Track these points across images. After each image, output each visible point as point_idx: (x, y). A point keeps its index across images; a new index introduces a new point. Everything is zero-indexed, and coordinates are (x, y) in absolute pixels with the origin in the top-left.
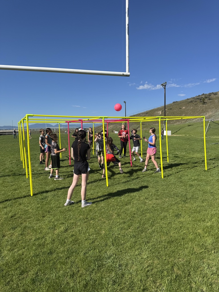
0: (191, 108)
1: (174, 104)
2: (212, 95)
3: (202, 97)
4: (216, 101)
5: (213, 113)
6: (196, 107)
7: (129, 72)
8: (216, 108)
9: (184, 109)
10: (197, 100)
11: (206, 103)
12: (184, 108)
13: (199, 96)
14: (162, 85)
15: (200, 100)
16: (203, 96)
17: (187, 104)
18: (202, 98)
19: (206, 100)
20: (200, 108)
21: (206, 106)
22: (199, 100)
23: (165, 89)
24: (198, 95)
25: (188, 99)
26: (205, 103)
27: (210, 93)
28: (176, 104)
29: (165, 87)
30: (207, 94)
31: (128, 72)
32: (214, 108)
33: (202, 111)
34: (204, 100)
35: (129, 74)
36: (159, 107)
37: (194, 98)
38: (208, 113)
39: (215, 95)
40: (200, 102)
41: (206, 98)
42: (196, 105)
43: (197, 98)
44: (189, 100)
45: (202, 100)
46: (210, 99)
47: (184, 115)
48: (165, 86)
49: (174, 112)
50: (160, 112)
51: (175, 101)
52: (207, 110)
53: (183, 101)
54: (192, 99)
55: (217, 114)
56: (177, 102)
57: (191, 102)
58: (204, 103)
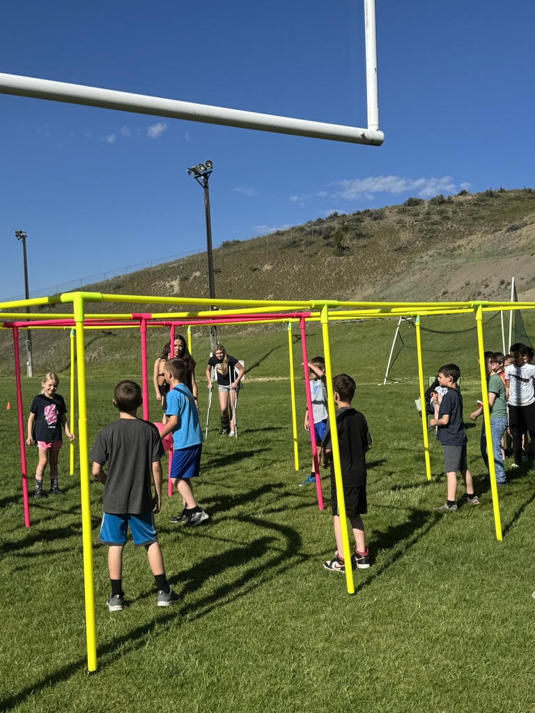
0: (296, 268)
1: (226, 251)
2: (367, 221)
3: (332, 224)
4: (381, 243)
5: (378, 288)
6: (315, 264)
7: (379, 129)
8: (386, 272)
9: (269, 273)
10: (313, 238)
11: (348, 248)
12: (267, 267)
13: (320, 221)
14: (194, 170)
15: (325, 238)
16: (336, 224)
17: (279, 252)
18: (333, 229)
19: (347, 241)
20: (327, 272)
21: (350, 263)
22: (321, 238)
23: (206, 187)
24: (314, 220)
25: (278, 233)
26: (344, 248)
27: (359, 213)
28: (234, 253)
29: (206, 183)
30: (347, 214)
31: (377, 127)
32: (380, 270)
33: (338, 280)
34: (339, 237)
35: (380, 135)
36: (166, 261)
37: (301, 229)
38: (358, 290)
39: (375, 219)
40: (328, 245)
41: (346, 229)
42: (311, 256)
43: (315, 231)
44: (284, 238)
45: (331, 240)
46: (360, 236)
47: (272, 296)
48: (205, 175)
49: (230, 284)
50: (175, 283)
51: (231, 240)
52: (354, 277)
53: (259, 239)
54: (295, 235)
55: (394, 291)
56: (238, 242)
57: (294, 244)
58: (342, 250)
